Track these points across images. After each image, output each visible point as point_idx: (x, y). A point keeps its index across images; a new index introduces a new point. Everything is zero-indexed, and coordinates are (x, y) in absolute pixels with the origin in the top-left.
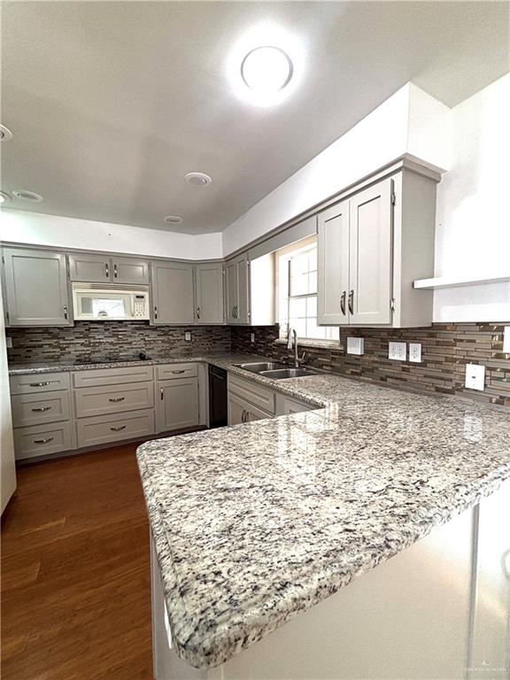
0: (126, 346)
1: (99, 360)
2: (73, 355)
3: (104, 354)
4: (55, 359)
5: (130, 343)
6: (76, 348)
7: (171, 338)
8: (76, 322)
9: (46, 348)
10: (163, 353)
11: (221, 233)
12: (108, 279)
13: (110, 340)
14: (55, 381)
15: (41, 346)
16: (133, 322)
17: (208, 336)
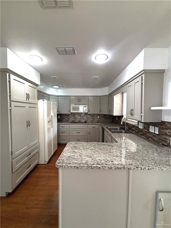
0: (82, 119)
1: (76, 122)
2: (71, 121)
3: (77, 121)
4: (67, 121)
5: (83, 118)
6: (72, 119)
7: (94, 117)
8: (72, 113)
9: (66, 119)
10: (91, 121)
11: (108, 87)
12: (78, 102)
13: (79, 117)
14: (66, 126)
15: (65, 118)
16: (84, 113)
17: (105, 117)
